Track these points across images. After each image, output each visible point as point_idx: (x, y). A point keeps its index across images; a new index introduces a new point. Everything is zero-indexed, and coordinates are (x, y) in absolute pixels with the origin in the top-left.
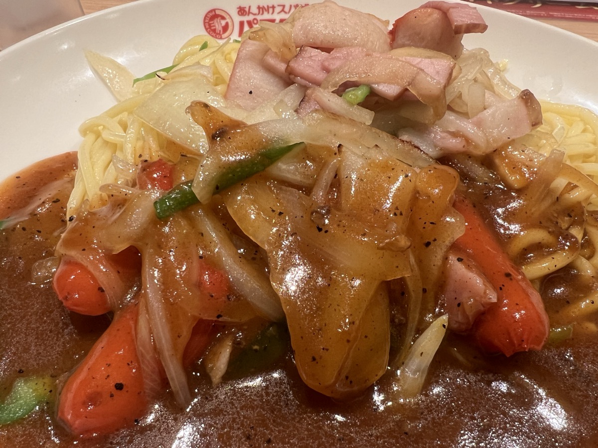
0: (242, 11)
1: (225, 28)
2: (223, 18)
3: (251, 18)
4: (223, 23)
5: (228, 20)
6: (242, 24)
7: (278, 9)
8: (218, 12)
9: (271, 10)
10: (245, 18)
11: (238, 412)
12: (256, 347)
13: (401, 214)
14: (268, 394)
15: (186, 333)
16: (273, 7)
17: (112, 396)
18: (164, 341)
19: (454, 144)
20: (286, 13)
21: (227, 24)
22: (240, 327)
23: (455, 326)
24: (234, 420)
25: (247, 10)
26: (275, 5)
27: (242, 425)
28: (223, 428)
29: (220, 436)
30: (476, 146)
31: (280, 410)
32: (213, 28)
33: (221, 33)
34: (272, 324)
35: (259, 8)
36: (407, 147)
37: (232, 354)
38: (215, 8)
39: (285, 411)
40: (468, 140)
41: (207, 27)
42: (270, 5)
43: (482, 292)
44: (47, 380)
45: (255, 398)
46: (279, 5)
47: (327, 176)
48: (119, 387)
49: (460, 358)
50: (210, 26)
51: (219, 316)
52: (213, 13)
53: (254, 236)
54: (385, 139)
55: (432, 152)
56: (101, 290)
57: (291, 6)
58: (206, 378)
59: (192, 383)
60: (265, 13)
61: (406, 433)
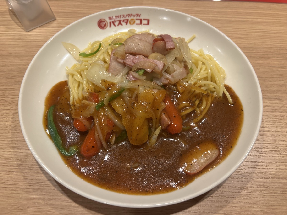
0: (110, 18)
1: (105, 25)
2: (104, 22)
3: (113, 20)
4: (104, 23)
5: (106, 22)
6: (110, 23)
7: (122, 16)
8: (102, 20)
9: (120, 17)
10: (111, 21)
11: (118, 150)
12: (120, 136)
13: (151, 103)
14: (124, 146)
15: (105, 135)
16: (120, 16)
17: (92, 149)
18: (101, 138)
19: (166, 82)
20: (125, 17)
21: (105, 24)
22: (117, 132)
23: (163, 129)
24: (117, 152)
25: (112, 18)
26: (121, 15)
27: (119, 152)
28: (115, 153)
29: (114, 155)
30: (172, 82)
31: (126, 149)
32: (101, 26)
33: (104, 27)
34: (123, 131)
35: (116, 17)
36: (154, 84)
37: (115, 138)
38: (101, 19)
39: (127, 149)
40: (170, 81)
41: (99, 26)
42: (119, 15)
43: (167, 122)
44: (76, 146)
45: (121, 147)
46: (122, 15)
47: (134, 96)
48: (93, 147)
49: (165, 135)
50: (100, 25)
51: (112, 131)
52: (101, 21)
53: (119, 112)
54: (149, 83)
55: (161, 84)
56: (85, 126)
57: (126, 15)
58: (110, 143)
59: (108, 145)
60: (118, 18)
61: (151, 151)
